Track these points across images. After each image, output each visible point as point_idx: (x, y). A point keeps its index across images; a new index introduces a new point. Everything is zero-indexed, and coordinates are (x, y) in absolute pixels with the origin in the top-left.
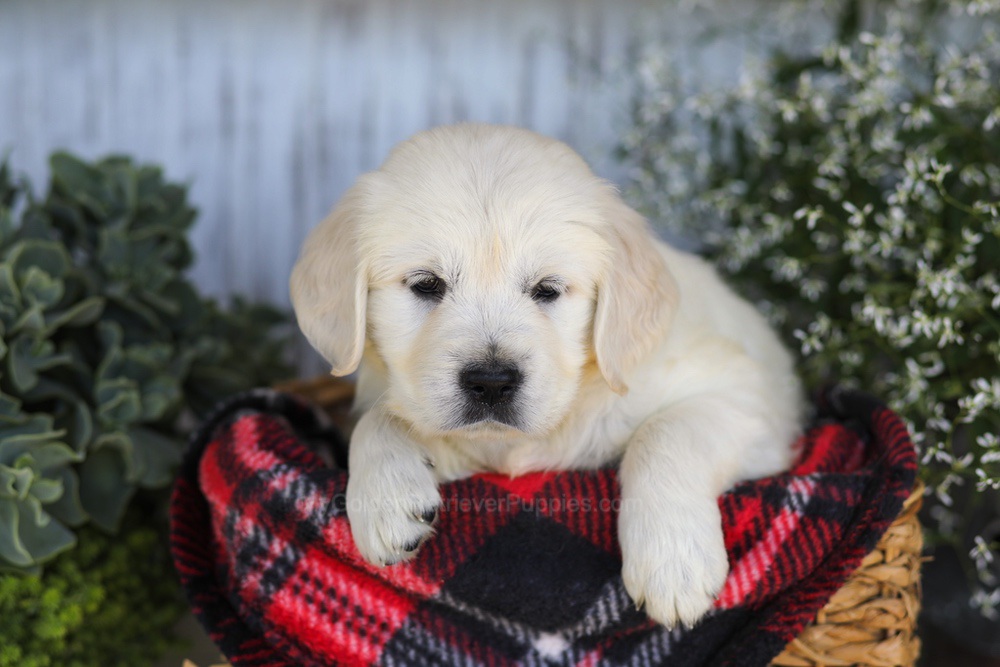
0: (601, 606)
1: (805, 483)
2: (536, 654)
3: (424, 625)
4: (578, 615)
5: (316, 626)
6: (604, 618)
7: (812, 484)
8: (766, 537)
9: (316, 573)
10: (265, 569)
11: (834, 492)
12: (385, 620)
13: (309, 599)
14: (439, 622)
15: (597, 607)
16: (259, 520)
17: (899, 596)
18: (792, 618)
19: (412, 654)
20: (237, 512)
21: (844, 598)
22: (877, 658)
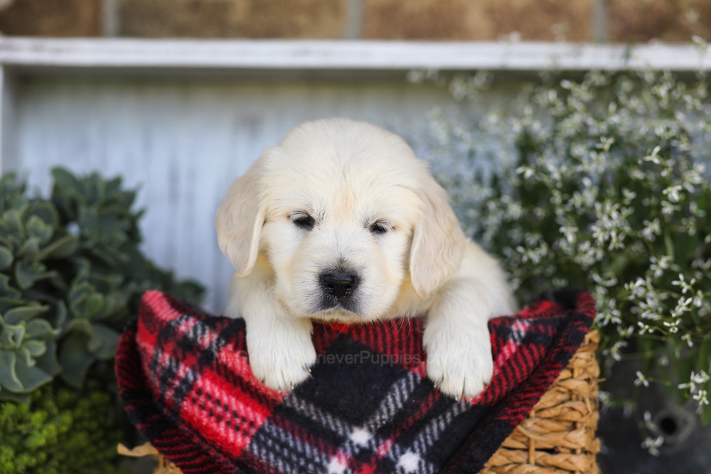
0: (390, 399)
1: (523, 324)
2: (351, 442)
3: (277, 424)
4: (375, 406)
5: (207, 424)
6: (392, 407)
7: (527, 324)
8: (498, 358)
9: (208, 388)
10: (175, 387)
11: (541, 328)
12: (252, 420)
13: (202, 407)
14: (287, 423)
15: (387, 399)
16: (174, 353)
17: (583, 401)
18: (516, 410)
19: (270, 442)
20: (160, 351)
21: (547, 399)
22: (570, 442)
